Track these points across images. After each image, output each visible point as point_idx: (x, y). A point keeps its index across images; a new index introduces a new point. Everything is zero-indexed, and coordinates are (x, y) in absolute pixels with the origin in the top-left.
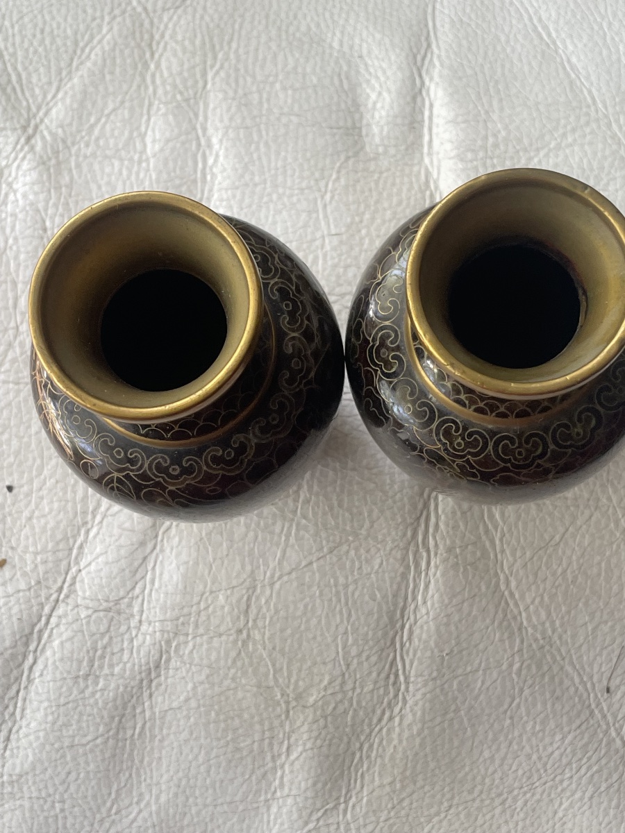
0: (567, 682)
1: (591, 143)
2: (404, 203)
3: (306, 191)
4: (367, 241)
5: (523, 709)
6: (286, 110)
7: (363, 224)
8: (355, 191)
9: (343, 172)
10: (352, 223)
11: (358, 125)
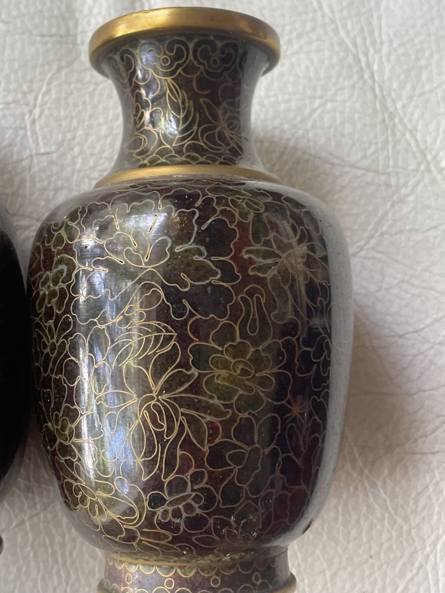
1: (318, 51)
3: (12, 106)
4: (80, 160)
7: (76, 141)
9: (55, 83)
10: (63, 140)
11: (72, 32)
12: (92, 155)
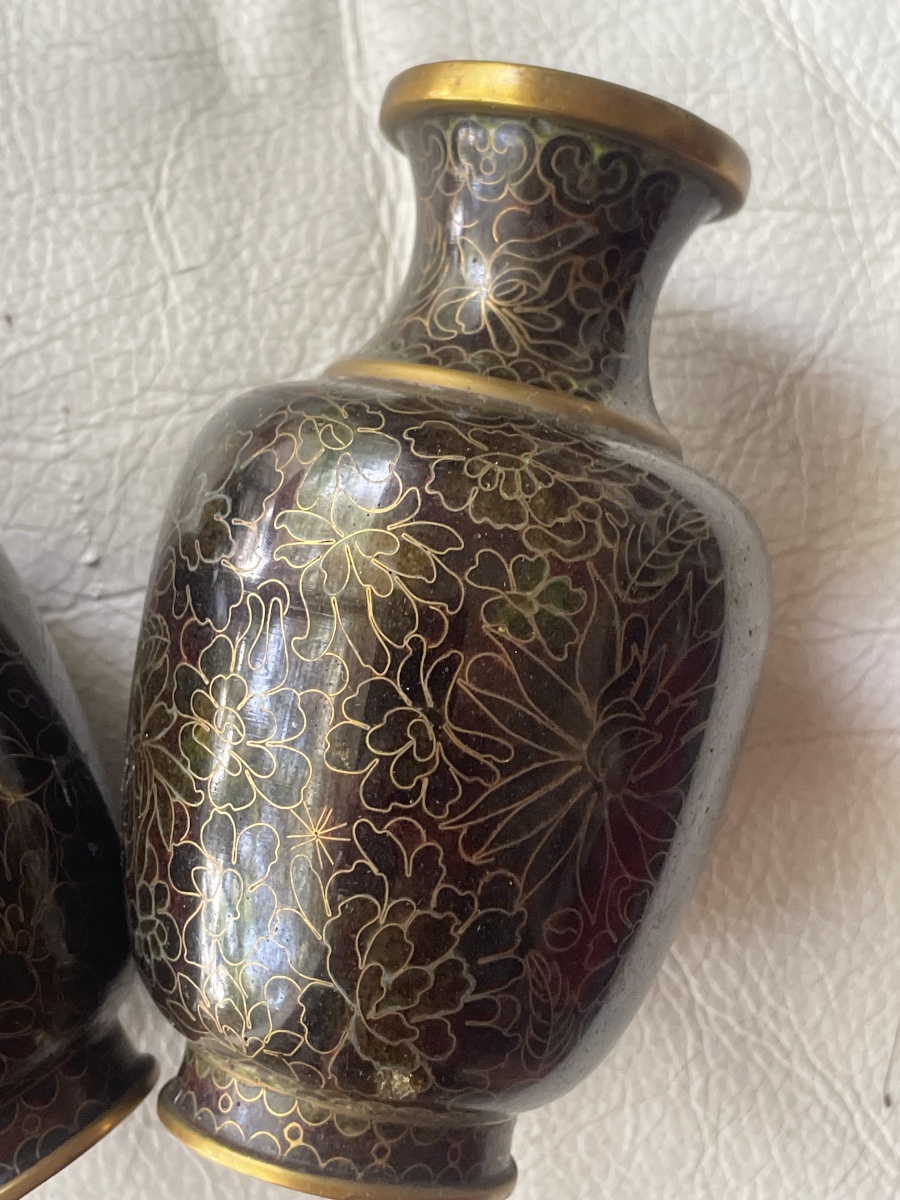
0: (803, 1099)
2: (322, 184)
3: (117, 193)
4: (254, 273)
5: (725, 1165)
6: (58, 37)
7: (243, 241)
8: (217, 176)
9: (189, 141)
10: (219, 242)
11: (209, 44)
12: (276, 260)
